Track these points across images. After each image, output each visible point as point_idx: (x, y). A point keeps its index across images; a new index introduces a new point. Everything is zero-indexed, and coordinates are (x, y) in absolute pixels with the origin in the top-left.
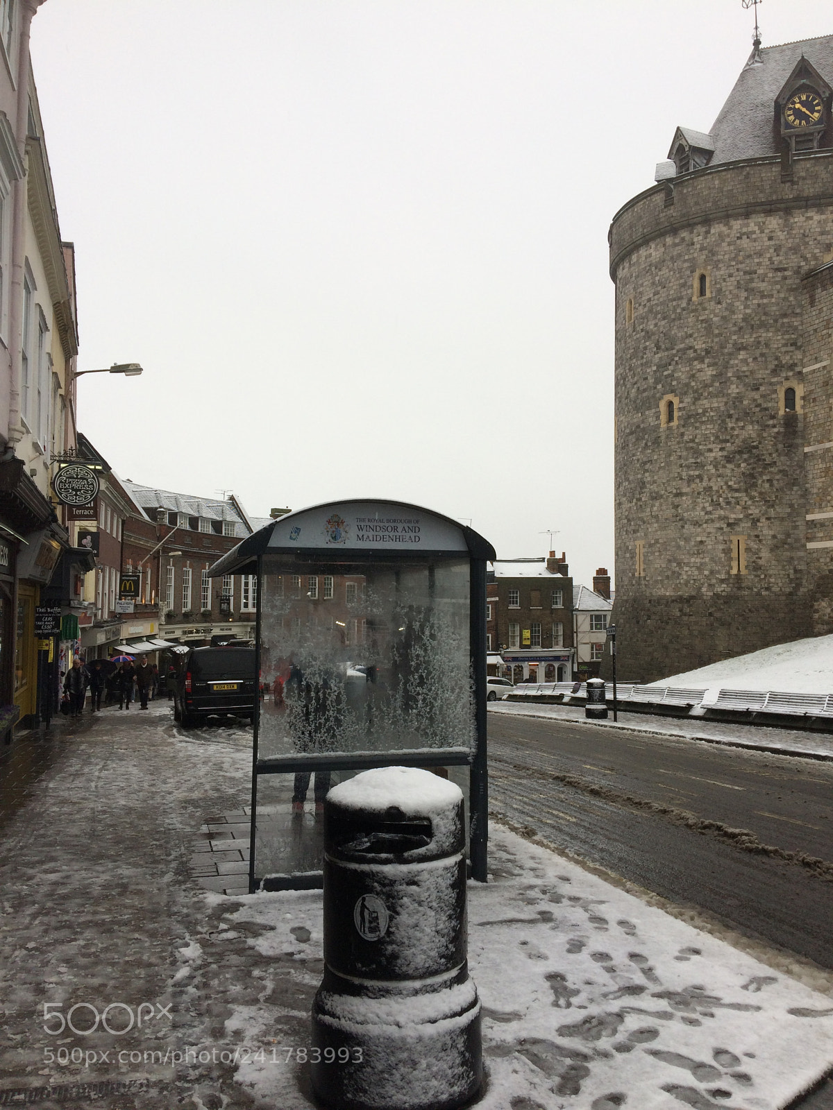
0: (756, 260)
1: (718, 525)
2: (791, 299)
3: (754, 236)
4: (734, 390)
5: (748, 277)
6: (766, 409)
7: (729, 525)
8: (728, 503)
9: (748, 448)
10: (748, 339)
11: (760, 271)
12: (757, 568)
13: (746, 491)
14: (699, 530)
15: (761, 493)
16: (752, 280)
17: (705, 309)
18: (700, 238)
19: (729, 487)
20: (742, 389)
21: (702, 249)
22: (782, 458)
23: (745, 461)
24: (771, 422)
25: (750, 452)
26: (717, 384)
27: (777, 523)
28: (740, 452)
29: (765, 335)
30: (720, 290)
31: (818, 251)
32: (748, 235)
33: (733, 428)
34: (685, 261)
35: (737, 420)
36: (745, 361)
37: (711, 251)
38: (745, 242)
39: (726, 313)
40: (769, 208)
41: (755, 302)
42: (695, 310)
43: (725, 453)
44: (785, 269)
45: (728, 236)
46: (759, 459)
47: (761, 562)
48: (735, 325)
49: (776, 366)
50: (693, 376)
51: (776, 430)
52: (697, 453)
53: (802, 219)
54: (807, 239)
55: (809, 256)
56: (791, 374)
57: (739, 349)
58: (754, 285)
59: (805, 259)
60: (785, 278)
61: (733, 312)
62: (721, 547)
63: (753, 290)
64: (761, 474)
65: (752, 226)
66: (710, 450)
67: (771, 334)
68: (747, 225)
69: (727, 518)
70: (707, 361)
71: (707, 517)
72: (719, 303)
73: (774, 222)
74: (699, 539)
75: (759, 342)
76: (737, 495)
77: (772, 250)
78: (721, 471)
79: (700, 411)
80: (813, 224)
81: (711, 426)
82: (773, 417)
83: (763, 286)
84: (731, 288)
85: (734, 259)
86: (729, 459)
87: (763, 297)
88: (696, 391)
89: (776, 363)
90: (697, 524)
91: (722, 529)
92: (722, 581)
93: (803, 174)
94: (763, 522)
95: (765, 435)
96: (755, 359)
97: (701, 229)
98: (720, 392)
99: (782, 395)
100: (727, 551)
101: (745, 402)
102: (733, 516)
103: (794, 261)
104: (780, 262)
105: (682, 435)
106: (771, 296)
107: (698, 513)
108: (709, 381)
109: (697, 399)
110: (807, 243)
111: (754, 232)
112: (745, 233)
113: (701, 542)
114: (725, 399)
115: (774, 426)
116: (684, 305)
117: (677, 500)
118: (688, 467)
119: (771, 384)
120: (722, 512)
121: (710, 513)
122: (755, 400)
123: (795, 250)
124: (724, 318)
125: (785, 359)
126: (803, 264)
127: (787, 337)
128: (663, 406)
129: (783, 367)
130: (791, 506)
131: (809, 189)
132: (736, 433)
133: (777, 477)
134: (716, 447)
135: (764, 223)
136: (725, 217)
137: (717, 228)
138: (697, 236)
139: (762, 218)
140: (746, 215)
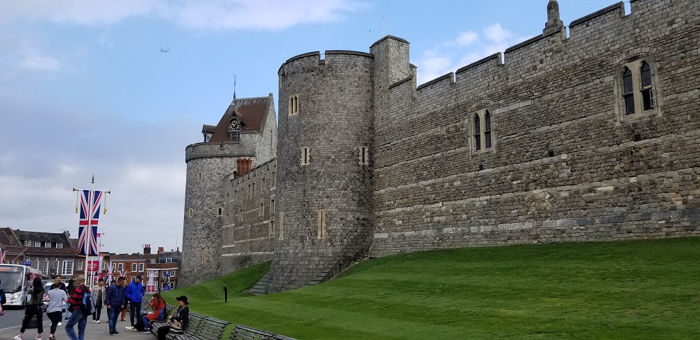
0: (213, 171)
1: (199, 249)
2: (221, 183)
3: (213, 164)
4: (205, 208)
5: (211, 176)
6: (214, 215)
7: (202, 249)
8: (202, 242)
9: (208, 226)
11: (214, 174)
12: (208, 262)
13: (207, 239)
14: (195, 250)
15: (211, 240)
17: (200, 184)
19: (203, 237)
20: (208, 208)
21: (200, 166)
22: (217, 229)
23: (207, 230)
24: (215, 219)
26: (202, 206)
27: (214, 248)
28: (206, 227)
29: (214, 193)
30: (204, 179)
31: (229, 170)
33: (205, 220)
34: (196, 168)
35: (206, 217)
36: (208, 200)
37: (202, 167)
38: (210, 165)
39: (205, 186)
40: (217, 157)
41: (212, 183)
42: (198, 184)
43: (202, 227)
44: (220, 174)
45: (207, 163)
46: (211, 229)
47: (209, 260)
48: (207, 189)
50: (196, 203)
51: (216, 221)
52: (196, 227)
53: (226, 160)
54: (227, 166)
55: (227, 171)
56: (220, 204)
57: (207, 197)
58: (212, 178)
60: (220, 177)
61: (207, 186)
62: (200, 255)
63: (212, 180)
64: (211, 234)
65: (212, 161)
66: (199, 226)
67: (216, 193)
69: (201, 247)
70: (200, 199)
71: (197, 246)
72: (203, 182)
73: (218, 160)
75: (212, 195)
76: (205, 240)
77: (217, 168)
78: (201, 232)
79: (197, 214)
80: (228, 162)
81: (200, 219)
82: (215, 217)
83: (214, 179)
84: (206, 178)
85: (208, 170)
87: (214, 182)
88: (196, 208)
89: (217, 201)
90: (195, 248)
92: (200, 266)
93: (226, 148)
94: (211, 248)
95: (213, 222)
96: (211, 200)
97: (200, 160)
98: (202, 209)
99: (218, 210)
100: (201, 257)
101: (208, 212)
102: (203, 246)
103: (223, 172)
104: (219, 172)
105: (193, 221)
106: (217, 182)
107: (195, 245)
108: (199, 205)
109: (197, 210)
112: (210, 163)
113: (196, 254)
114: (203, 211)
116: (195, 182)
117: (191, 241)
118: (194, 231)
119: (215, 207)
120: (201, 245)
122: (210, 212)
123: (223, 169)
125: (219, 200)
126: (225, 173)
127: (220, 194)
128: (190, 211)
130: (218, 243)
131: (227, 152)
133: (215, 235)
136: (206, 157)
137: (204, 160)
138: (199, 161)
139: (215, 159)
140: (211, 157)
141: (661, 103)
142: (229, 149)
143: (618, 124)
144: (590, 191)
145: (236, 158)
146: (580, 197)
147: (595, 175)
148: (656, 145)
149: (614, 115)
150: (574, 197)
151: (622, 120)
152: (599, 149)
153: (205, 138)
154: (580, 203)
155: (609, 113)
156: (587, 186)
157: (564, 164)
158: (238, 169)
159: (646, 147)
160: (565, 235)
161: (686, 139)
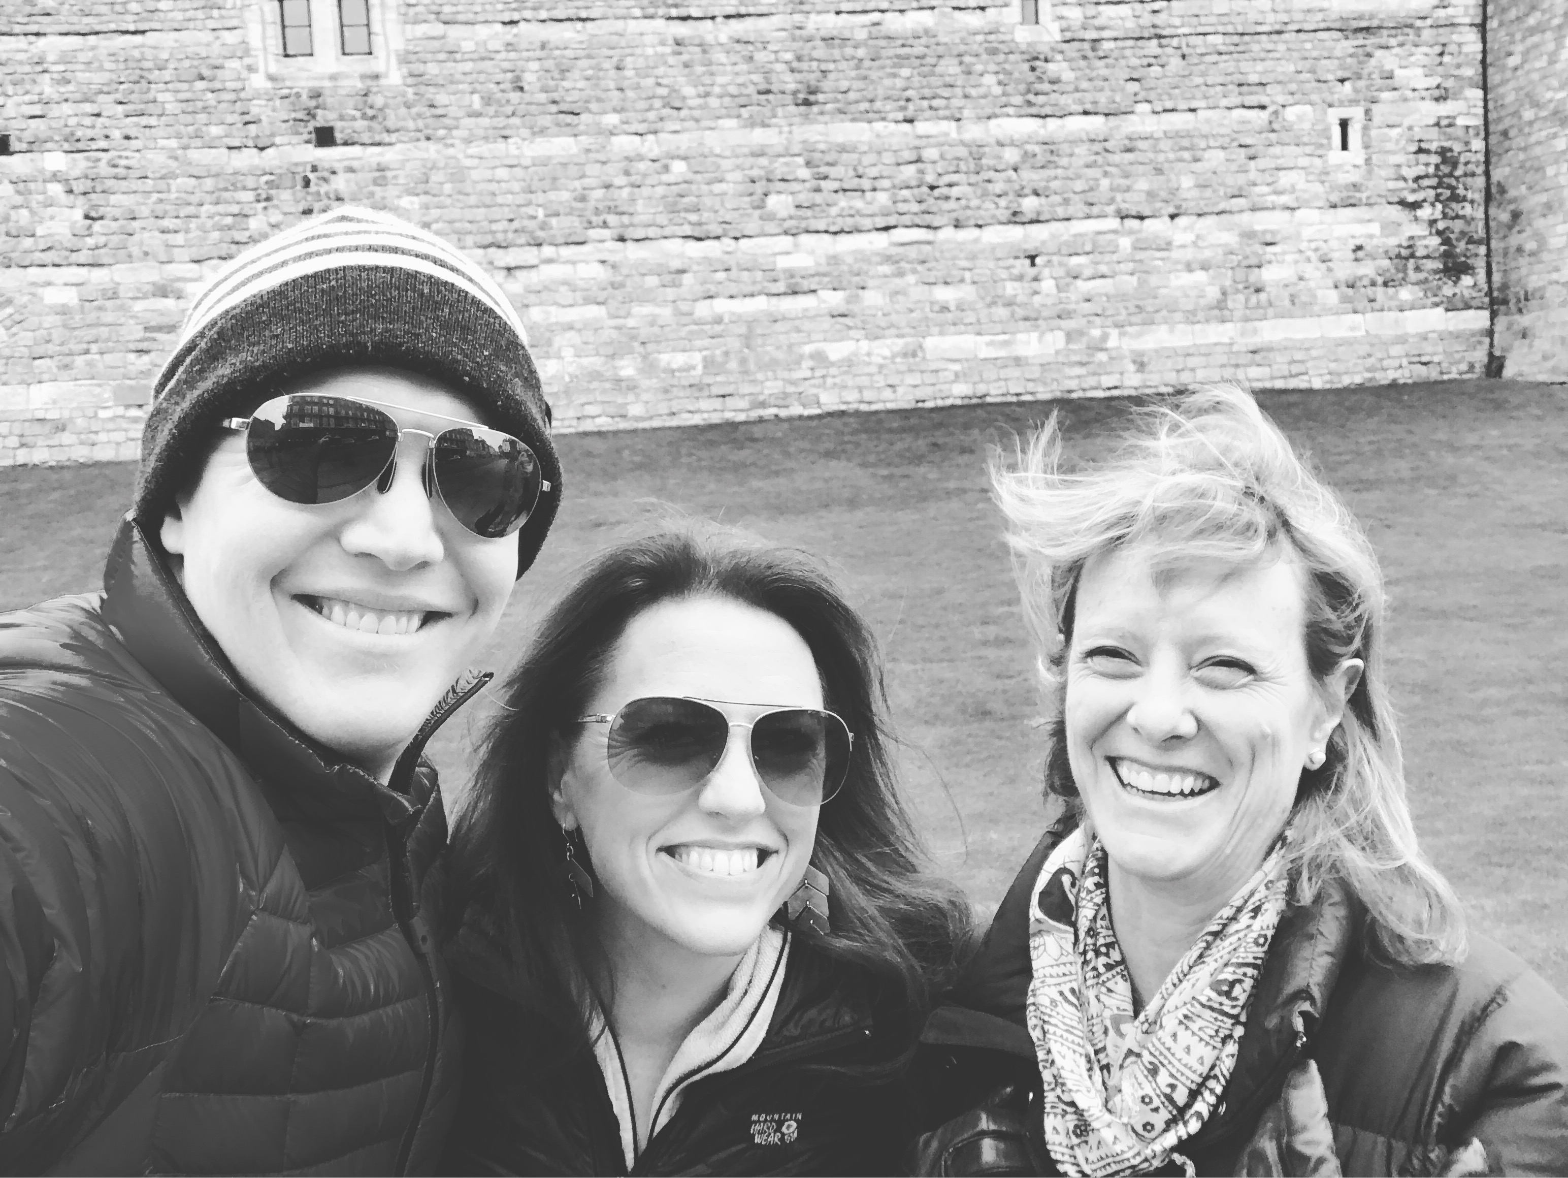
141: (398, 44)
143: (258, 81)
144: (162, 291)
146: (122, 308)
147: (179, 239)
148: (381, 169)
149: (245, 50)
150: (100, 308)
151: (273, 69)
152: (194, 155)
154: (123, 330)
155: (229, 38)
156: (150, 274)
157: (56, 189)
159: (351, 170)
160: (66, 438)
161: (468, 162)
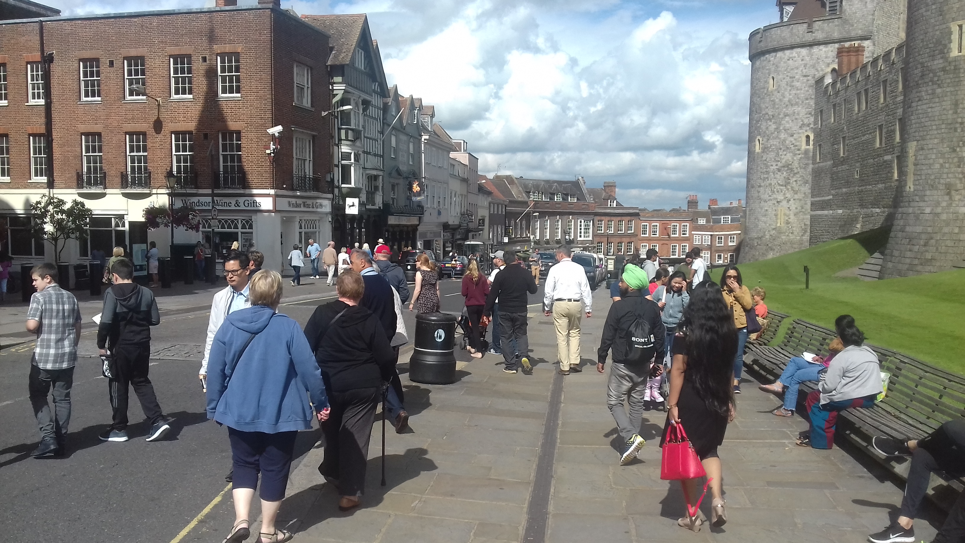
0: (796, 71)
1: (773, 202)
2: (810, 91)
3: (795, 59)
4: (783, 136)
5: (791, 80)
6: (796, 146)
7: (778, 202)
8: (778, 192)
10: (790, 110)
11: (797, 77)
12: (788, 223)
13: (785, 186)
14: (766, 204)
15: (792, 187)
16: (793, 81)
17: (773, 95)
18: (773, 58)
19: (778, 184)
20: (786, 136)
21: (773, 64)
22: (802, 170)
23: (786, 171)
24: (798, 152)
25: (788, 167)
26: (776, 133)
27: (798, 201)
28: (784, 167)
29: (797, 109)
30: (779, 86)
31: (823, 66)
32: (792, 58)
33: (781, 155)
34: (767, 69)
35: (784, 151)
36: (788, 122)
37: (776, 66)
38: (791, 62)
39: (781, 98)
40: (802, 46)
41: (794, 92)
42: (769, 95)
43: (777, 167)
44: (808, 76)
45: (784, 58)
46: (792, 170)
47: (790, 220)
48: (784, 104)
49: (802, 124)
50: (767, 128)
51: (800, 156)
52: (767, 166)
53: (818, 50)
54: (819, 61)
55: (819, 69)
56: (808, 128)
57: (786, 116)
58: (794, 84)
59: (817, 70)
60: (808, 80)
61: (784, 97)
62: (774, 212)
63: (793, 86)
64: (793, 177)
65: (794, 54)
66: (772, 166)
67: (800, 109)
68: (792, 53)
69: (777, 199)
70: (773, 121)
71: (769, 198)
72: (779, 92)
73: (804, 51)
74: (766, 208)
75: (794, 113)
76: (782, 187)
77: (803, 66)
78: (776, 175)
79: (769, 146)
80: (822, 53)
81: (772, 153)
82: (799, 150)
83: (798, 84)
84: (783, 85)
85: (786, 70)
86: (779, 170)
87: (798, 90)
88: (768, 136)
89: (802, 123)
90: (765, 201)
91: (774, 204)
92: (774, 229)
93: (818, 28)
94: (792, 202)
95: (795, 158)
96: (792, 121)
97: (774, 54)
98: (777, 137)
99: (804, 139)
100: (776, 215)
101: (787, 142)
102: (779, 198)
103: (812, 72)
104: (806, 72)
105: (762, 157)
106: (801, 89)
107: (766, 197)
108: (773, 131)
109: (768, 140)
110: (819, 63)
111: (795, 57)
112: (791, 58)
113: (767, 210)
114: (779, 140)
115: (799, 155)
116: (765, 92)
117: (759, 189)
118: (764, 173)
119: (799, 133)
120: (775, 196)
121: (770, 196)
122: (791, 142)
123: (814, 66)
124: (780, 100)
125: (806, 121)
126: (816, 73)
127: (807, 110)
128: (757, 142)
129: (805, 125)
130: (805, 194)
131: (819, 36)
132: (782, 157)
133: (800, 179)
134: (774, 164)
135: (800, 52)
136: (783, 49)
137: (780, 54)
138: (771, 57)
139: (799, 50)
140: (792, 47)
142: (822, 30)
145: (837, 45)
153: (782, 14)
158: (840, 64)
